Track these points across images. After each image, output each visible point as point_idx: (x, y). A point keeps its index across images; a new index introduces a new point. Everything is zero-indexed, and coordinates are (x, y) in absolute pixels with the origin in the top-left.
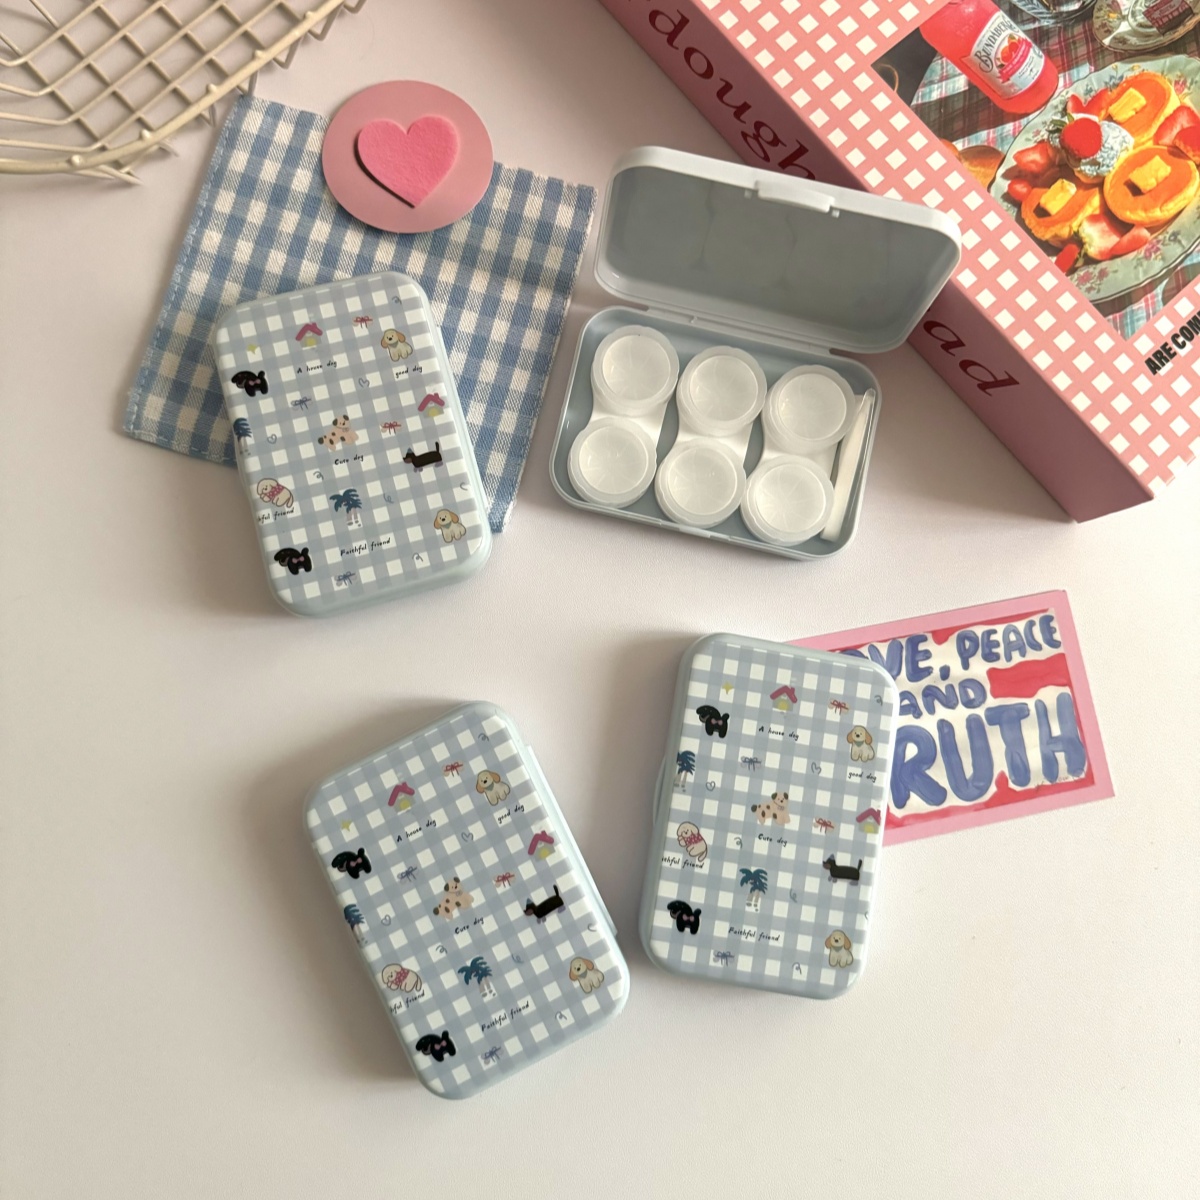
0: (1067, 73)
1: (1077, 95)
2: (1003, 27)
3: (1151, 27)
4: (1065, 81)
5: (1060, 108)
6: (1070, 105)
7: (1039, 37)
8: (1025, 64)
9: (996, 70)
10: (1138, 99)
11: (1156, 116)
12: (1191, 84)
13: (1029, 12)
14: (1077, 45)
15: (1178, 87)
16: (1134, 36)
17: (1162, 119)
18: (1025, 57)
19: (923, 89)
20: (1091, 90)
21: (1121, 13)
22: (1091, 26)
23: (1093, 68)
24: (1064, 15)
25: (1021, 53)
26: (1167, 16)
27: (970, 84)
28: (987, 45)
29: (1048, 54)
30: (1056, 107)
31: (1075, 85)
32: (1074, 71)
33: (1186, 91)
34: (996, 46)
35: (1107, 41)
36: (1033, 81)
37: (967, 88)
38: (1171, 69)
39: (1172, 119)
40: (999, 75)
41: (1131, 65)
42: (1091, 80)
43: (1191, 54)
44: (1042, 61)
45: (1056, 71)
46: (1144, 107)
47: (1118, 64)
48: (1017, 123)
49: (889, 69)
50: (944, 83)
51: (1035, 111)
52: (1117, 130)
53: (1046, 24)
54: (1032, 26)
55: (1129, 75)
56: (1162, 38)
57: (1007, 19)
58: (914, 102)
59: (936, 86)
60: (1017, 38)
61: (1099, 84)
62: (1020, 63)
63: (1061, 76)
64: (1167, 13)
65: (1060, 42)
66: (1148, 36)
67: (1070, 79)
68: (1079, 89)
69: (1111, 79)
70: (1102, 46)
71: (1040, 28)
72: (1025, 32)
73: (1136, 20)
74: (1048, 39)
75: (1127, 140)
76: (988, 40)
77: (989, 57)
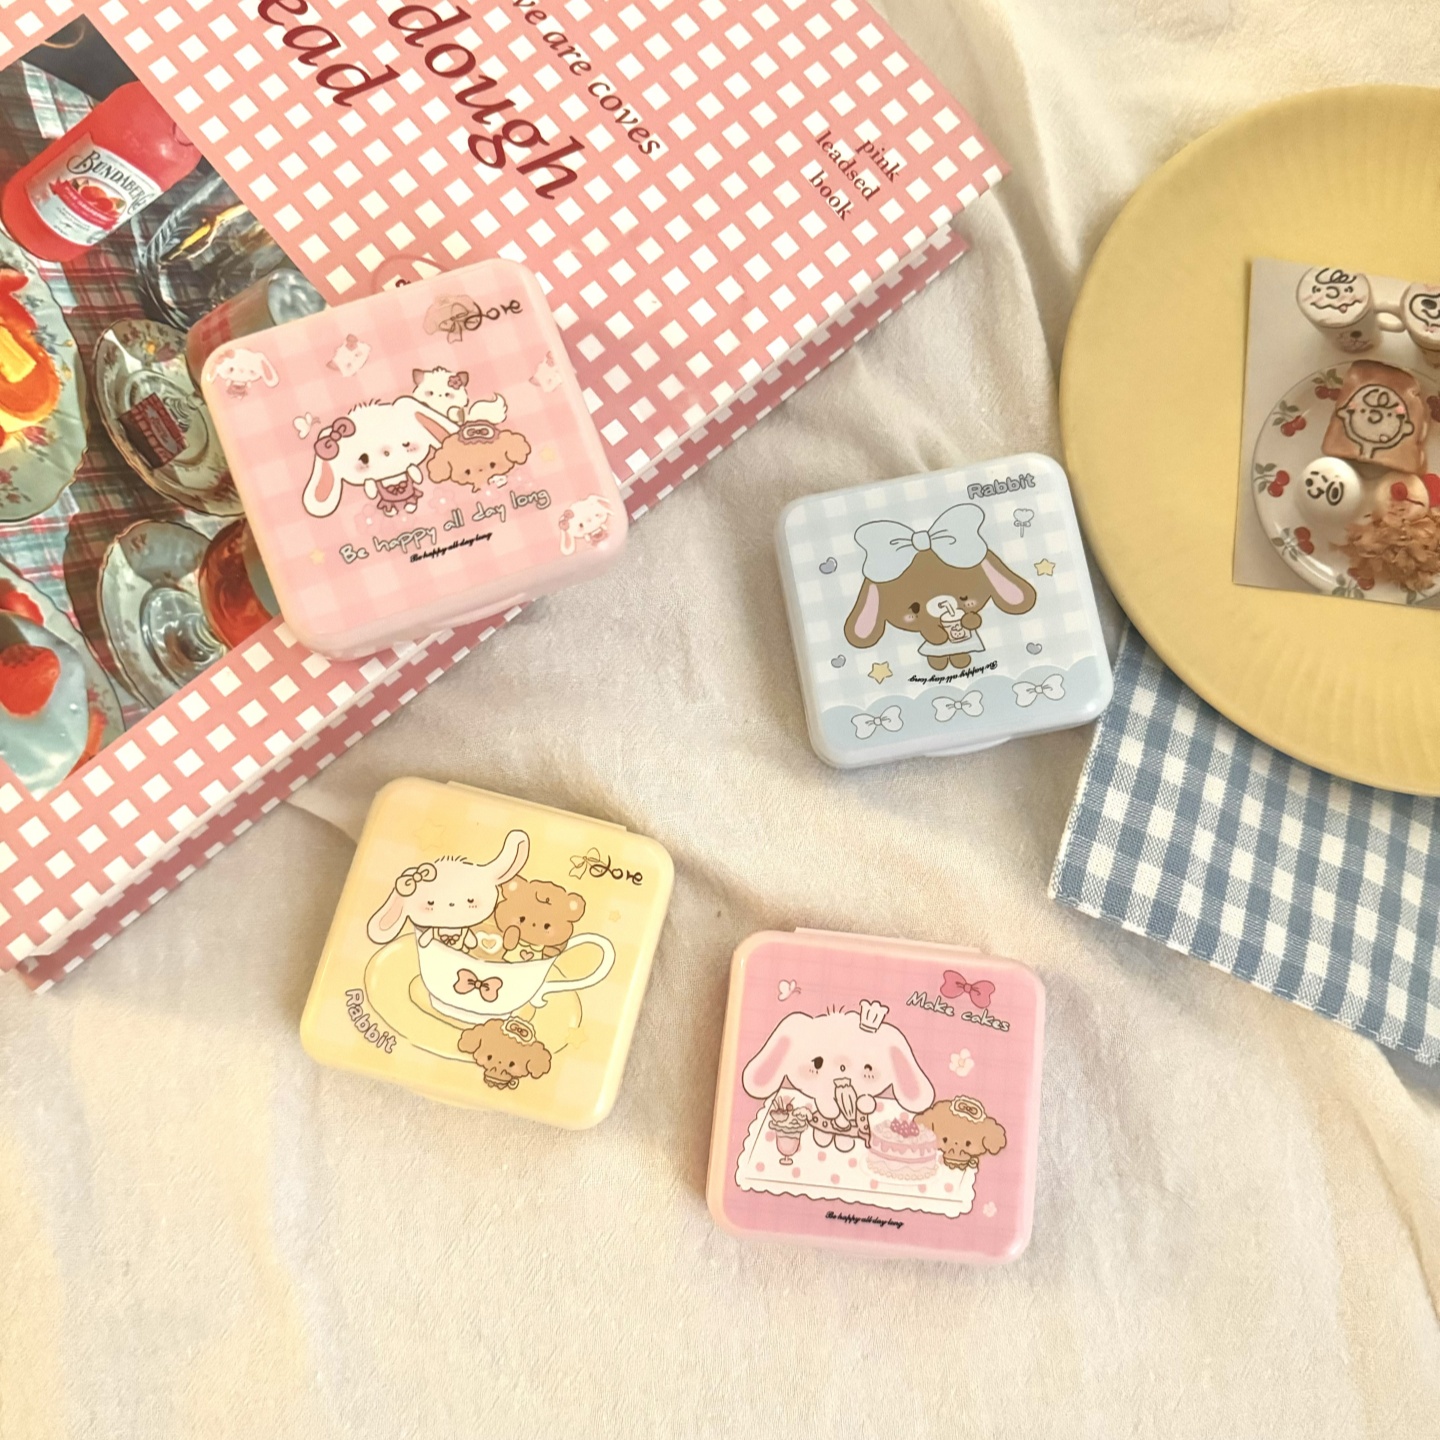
0: (63, 274)
1: (28, 285)
2: (135, 193)
3: (132, 402)
4: (49, 270)
5: (7, 259)
6: (13, 274)
7: (120, 242)
8: (78, 218)
9: (70, 177)
10: (17, 371)
12: (39, 452)
14: (105, 294)
15: (35, 432)
16: (117, 376)
18: (89, 218)
19: (45, 79)
20: (34, 305)
21: (155, 361)
22: (136, 317)
23: (69, 312)
24: (153, 281)
25: (95, 213)
26: (149, 429)
27: (50, 140)
28: (109, 169)
29: (92, 252)
30: (10, 254)
31: (43, 284)
32: (64, 285)
33: (28, 443)
34: (107, 181)
35: (110, 336)
36: (52, 226)
37: (44, 136)
38: (65, 426)
40: (62, 181)
41: (72, 369)
42: (50, 307)
43: (87, 457)
44: (83, 242)
45: (67, 260)
47: (74, 348)
49: (78, 37)
50: (53, 106)
53: (140, 252)
54: (137, 233)
55: (56, 365)
56: (114, 416)
57: (149, 201)
58: (25, 65)
59: (49, 95)
60: (119, 211)
61: (42, 317)
62: (79, 211)
63: (58, 266)
64: (153, 427)
65: (110, 269)
66: (117, 397)
67: (53, 278)
68: (35, 288)
69: (51, 335)
70: (102, 328)
71: (134, 245)
72: (129, 221)
73: (143, 381)
74: (116, 254)
76: (118, 172)
77: (91, 171)
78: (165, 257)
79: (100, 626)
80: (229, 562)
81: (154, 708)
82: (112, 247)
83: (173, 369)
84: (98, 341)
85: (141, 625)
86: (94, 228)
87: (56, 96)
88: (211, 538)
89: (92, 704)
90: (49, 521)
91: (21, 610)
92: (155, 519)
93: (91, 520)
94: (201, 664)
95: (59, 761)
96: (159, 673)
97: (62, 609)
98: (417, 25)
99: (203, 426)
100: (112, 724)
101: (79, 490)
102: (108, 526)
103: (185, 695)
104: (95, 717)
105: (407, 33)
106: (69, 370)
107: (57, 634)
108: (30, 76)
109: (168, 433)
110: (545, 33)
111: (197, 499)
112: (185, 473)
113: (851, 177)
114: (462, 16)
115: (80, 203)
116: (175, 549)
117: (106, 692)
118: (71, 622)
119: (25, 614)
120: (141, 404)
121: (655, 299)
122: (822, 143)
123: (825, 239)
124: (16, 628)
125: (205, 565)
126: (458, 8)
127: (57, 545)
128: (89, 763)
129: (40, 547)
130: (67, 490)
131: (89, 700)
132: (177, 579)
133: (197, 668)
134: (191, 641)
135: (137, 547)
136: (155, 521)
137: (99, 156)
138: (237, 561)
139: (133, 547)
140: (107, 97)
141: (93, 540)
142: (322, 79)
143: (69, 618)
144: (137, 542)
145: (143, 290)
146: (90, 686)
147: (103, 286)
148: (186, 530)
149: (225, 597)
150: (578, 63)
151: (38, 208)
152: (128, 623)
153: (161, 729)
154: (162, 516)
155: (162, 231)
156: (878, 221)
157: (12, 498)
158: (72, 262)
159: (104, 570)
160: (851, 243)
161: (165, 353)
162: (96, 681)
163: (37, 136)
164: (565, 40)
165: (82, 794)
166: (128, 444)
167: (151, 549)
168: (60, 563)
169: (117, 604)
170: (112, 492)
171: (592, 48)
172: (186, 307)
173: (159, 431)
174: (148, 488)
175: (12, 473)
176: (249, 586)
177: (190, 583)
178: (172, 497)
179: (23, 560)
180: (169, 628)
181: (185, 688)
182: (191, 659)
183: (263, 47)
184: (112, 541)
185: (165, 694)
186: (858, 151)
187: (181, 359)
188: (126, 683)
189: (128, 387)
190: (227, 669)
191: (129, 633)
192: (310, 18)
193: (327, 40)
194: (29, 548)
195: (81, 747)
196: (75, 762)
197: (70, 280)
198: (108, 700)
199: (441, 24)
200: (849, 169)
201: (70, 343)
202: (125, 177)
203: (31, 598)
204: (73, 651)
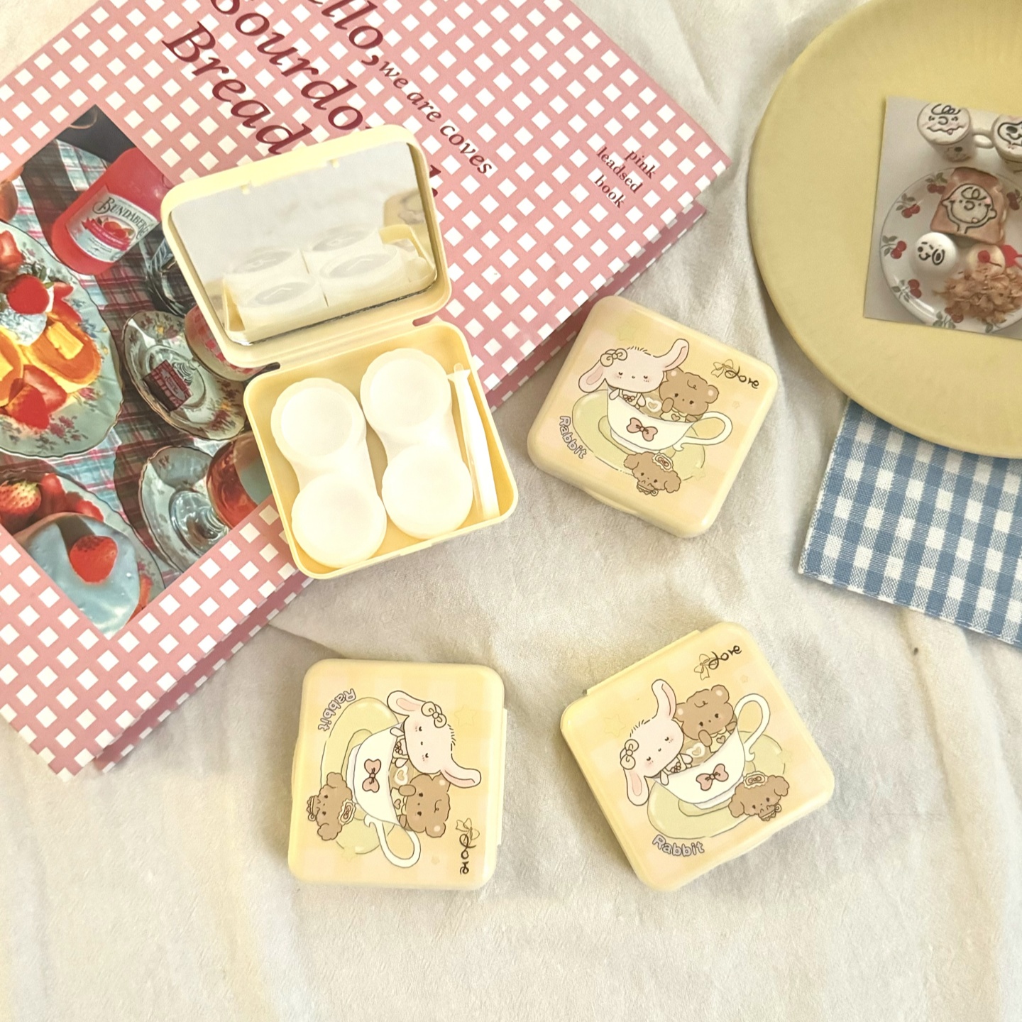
0: (96, 283)
1: (73, 292)
2: (141, 224)
3: (151, 367)
4: (87, 281)
5: (58, 276)
6: (62, 285)
7: (133, 258)
8: (103, 244)
9: (95, 217)
10: (71, 351)
11: (54, 368)
12: (91, 405)
13: (159, 249)
14: (126, 294)
15: (87, 392)
16: (139, 350)
17: (51, 374)
18: (115, 245)
19: (73, 150)
20: (78, 306)
21: (164, 338)
22: (149, 309)
23: (103, 308)
24: (158, 283)
25: (114, 240)
26: (165, 385)
27: (80, 192)
28: (121, 209)
29: (115, 266)
30: (59, 272)
31: (83, 290)
32: (97, 290)
33: (83, 399)
34: (121, 217)
35: (132, 323)
36: (85, 251)
37: (76, 190)
38: (107, 387)
39: (52, 384)
40: (90, 219)
41: (108, 347)
42: (89, 306)
43: (123, 406)
44: (108, 261)
45: (98, 273)
46: (62, 357)
47: (108, 332)
48: (42, 235)
49: (93, 120)
50: (80, 169)
51: (54, 252)
52: (38, 330)
53: (147, 265)
54: (143, 251)
55: (97, 345)
56: (139, 378)
57: (150, 229)
58: (59, 142)
59: (77, 162)
60: (131, 237)
61: (86, 314)
62: (104, 240)
63: (92, 278)
64: (167, 383)
65: (127, 277)
66: (141, 365)
67: (89, 286)
68: (78, 294)
69: (92, 325)
70: (126, 318)
71: (143, 259)
72: (137, 244)
73: (157, 353)
74: (131, 267)
75: (28, 339)
76: (128, 211)
77: (109, 212)
78: (164, 267)
79: (142, 519)
80: (226, 471)
81: (183, 572)
82: (128, 262)
83: (177, 343)
84: (124, 327)
85: (171, 517)
86: (115, 250)
87: (81, 162)
88: (213, 455)
89: (141, 572)
90: (102, 451)
91: (88, 513)
92: (174, 445)
93: (130, 449)
94: (212, 540)
95: (121, 612)
96: (185, 548)
97: (116, 510)
98: (321, 94)
99: (201, 380)
100: (155, 584)
101: (120, 429)
102: (142, 452)
103: (203, 562)
104: (144, 581)
105: (314, 101)
106: (106, 348)
107: (114, 527)
108: (63, 150)
109: (177, 387)
110: (408, 94)
111: (201, 430)
112: (192, 413)
113: (622, 177)
114: (351, 86)
115: (104, 234)
116: (189, 466)
117: (150, 563)
118: (123, 519)
119: (91, 515)
120: (157, 368)
121: (496, 272)
122: (601, 156)
123: (609, 222)
124: (85, 525)
125: (210, 474)
126: (348, 81)
127: (108, 467)
128: (142, 612)
129: (97, 469)
130: (112, 428)
131: (139, 570)
132: (192, 484)
133: (210, 543)
134: (205, 525)
135: (164, 465)
136: (174, 447)
137: (114, 201)
138: (231, 470)
139: (161, 465)
140: (115, 160)
141: (133, 462)
142: (260, 136)
143: (121, 516)
144: (163, 461)
145: (151, 291)
146: (139, 560)
147: (124, 289)
148: (195, 452)
149: (225, 493)
150: (432, 113)
151: (76, 239)
152: (161, 516)
153: (189, 586)
154: (179, 443)
155: (161, 249)
156: (643, 207)
157: (74, 437)
158: (101, 274)
159: (142, 482)
160: (626, 224)
161: (171, 333)
162: (142, 557)
163: (71, 190)
164: (422, 98)
165: (139, 633)
166: (151, 396)
167: (173, 466)
168: (112, 479)
169: (153, 504)
170: (143, 429)
171: (440, 101)
172: (182, 300)
173: (171, 386)
174: (167, 424)
175: (74, 421)
176: (241, 485)
177: (201, 487)
178: (183, 429)
179: (86, 479)
180: (189, 518)
181: (203, 557)
182: (206, 537)
183: (218, 117)
184: (146, 462)
185: (190, 563)
186: (626, 159)
187: (182, 336)
188: (162, 555)
189: (147, 358)
190: (230, 542)
191: (162, 523)
192: (248, 95)
193: (261, 110)
194: (89, 470)
195: (136, 602)
196: (133, 612)
197: (101, 286)
198: (153, 569)
199: (337, 93)
200: (621, 173)
201: (105, 330)
202: (133, 213)
203: (94, 504)
204: (125, 537)
